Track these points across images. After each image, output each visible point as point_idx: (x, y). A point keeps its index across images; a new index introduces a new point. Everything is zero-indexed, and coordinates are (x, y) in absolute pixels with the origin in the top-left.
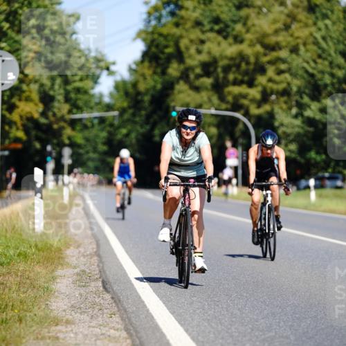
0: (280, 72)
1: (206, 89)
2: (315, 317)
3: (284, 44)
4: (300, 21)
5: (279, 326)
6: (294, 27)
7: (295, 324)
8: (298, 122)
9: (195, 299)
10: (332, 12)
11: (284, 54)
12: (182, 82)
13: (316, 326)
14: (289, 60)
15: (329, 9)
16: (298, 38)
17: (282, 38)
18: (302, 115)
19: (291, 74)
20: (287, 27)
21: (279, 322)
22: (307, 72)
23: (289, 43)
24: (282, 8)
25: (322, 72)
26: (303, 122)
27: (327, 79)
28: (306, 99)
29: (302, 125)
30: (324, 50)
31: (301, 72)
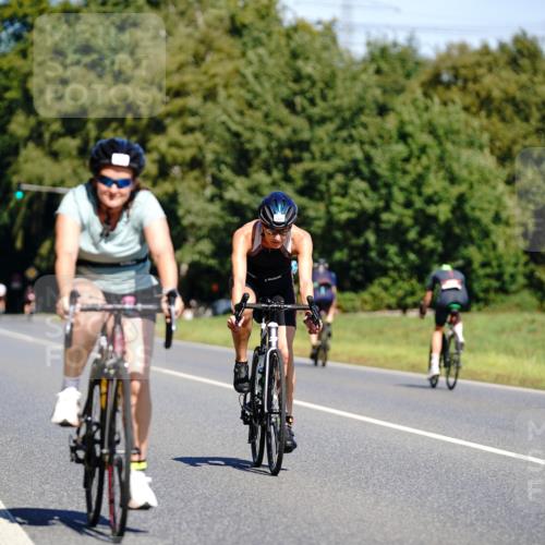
0: (188, 130)
1: (69, 155)
2: (237, 514)
3: (193, 87)
4: (219, 50)
5: (179, 529)
6: (209, 58)
7: (205, 526)
8: (215, 208)
9: (47, 487)
10: (269, 35)
11: (193, 102)
12: (31, 145)
13: (238, 529)
14: (201, 111)
15: (264, 31)
16: (214, 76)
17: (190, 77)
18: (221, 198)
19: (204, 134)
20: (198, 60)
21: (180, 524)
22: (229, 130)
23: (200, 84)
24: (190, 30)
25: (252, 129)
26: (223, 209)
27: (260, 141)
28: (227, 173)
29: (222, 213)
30: (256, 95)
31: (220, 130)
